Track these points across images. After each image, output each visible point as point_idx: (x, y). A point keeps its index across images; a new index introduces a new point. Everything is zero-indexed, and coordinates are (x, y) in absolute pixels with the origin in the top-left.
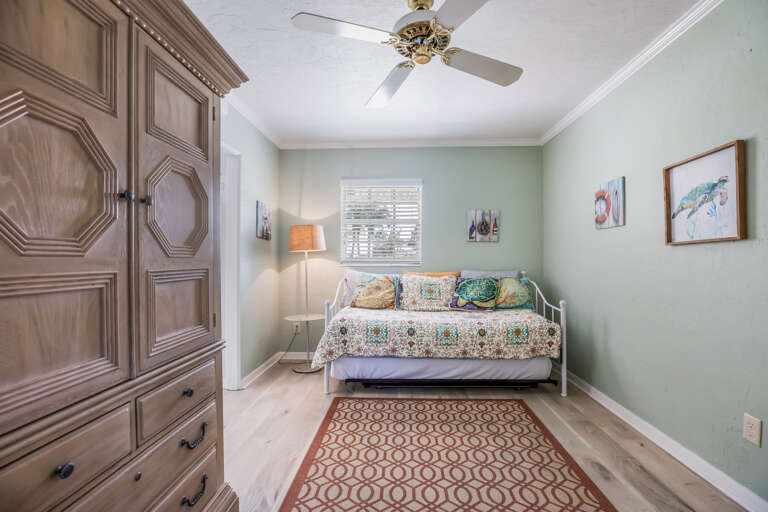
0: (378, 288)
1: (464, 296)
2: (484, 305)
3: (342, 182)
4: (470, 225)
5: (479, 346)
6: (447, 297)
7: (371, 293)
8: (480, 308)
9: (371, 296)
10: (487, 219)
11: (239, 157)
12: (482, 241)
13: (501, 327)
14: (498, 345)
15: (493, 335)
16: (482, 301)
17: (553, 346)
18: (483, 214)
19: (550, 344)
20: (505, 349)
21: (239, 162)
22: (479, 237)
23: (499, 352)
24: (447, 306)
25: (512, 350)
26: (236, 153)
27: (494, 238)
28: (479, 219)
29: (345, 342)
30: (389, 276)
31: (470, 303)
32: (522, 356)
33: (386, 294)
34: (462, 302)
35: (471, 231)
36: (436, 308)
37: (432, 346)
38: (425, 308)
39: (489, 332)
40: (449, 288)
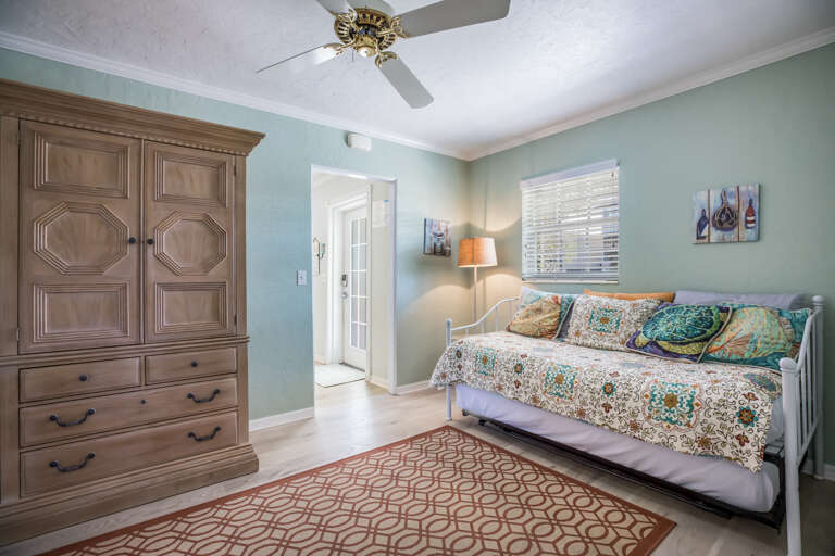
0: (539, 311)
1: (649, 331)
2: (677, 349)
3: (523, 183)
4: (697, 216)
5: (603, 410)
6: (627, 330)
7: (527, 317)
8: (667, 353)
9: (527, 320)
10: (732, 202)
11: (395, 182)
12: (722, 242)
13: (643, 387)
14: (633, 414)
15: (626, 397)
16: (673, 341)
17: (748, 446)
18: (724, 194)
19: (742, 440)
20: (646, 425)
21: (396, 188)
22: (715, 235)
23: (635, 427)
24: (623, 343)
25: (659, 430)
26: (392, 180)
27: (750, 234)
28: (715, 204)
29: (460, 367)
30: (560, 296)
31: (653, 344)
32: (678, 446)
33: (547, 319)
34: (642, 339)
35: (700, 226)
36: (606, 344)
37: (540, 392)
38: (590, 342)
39: (620, 390)
40: (636, 318)
